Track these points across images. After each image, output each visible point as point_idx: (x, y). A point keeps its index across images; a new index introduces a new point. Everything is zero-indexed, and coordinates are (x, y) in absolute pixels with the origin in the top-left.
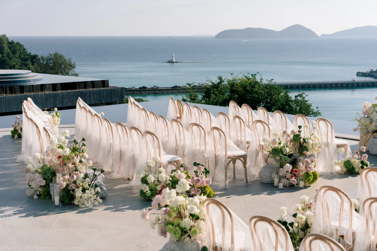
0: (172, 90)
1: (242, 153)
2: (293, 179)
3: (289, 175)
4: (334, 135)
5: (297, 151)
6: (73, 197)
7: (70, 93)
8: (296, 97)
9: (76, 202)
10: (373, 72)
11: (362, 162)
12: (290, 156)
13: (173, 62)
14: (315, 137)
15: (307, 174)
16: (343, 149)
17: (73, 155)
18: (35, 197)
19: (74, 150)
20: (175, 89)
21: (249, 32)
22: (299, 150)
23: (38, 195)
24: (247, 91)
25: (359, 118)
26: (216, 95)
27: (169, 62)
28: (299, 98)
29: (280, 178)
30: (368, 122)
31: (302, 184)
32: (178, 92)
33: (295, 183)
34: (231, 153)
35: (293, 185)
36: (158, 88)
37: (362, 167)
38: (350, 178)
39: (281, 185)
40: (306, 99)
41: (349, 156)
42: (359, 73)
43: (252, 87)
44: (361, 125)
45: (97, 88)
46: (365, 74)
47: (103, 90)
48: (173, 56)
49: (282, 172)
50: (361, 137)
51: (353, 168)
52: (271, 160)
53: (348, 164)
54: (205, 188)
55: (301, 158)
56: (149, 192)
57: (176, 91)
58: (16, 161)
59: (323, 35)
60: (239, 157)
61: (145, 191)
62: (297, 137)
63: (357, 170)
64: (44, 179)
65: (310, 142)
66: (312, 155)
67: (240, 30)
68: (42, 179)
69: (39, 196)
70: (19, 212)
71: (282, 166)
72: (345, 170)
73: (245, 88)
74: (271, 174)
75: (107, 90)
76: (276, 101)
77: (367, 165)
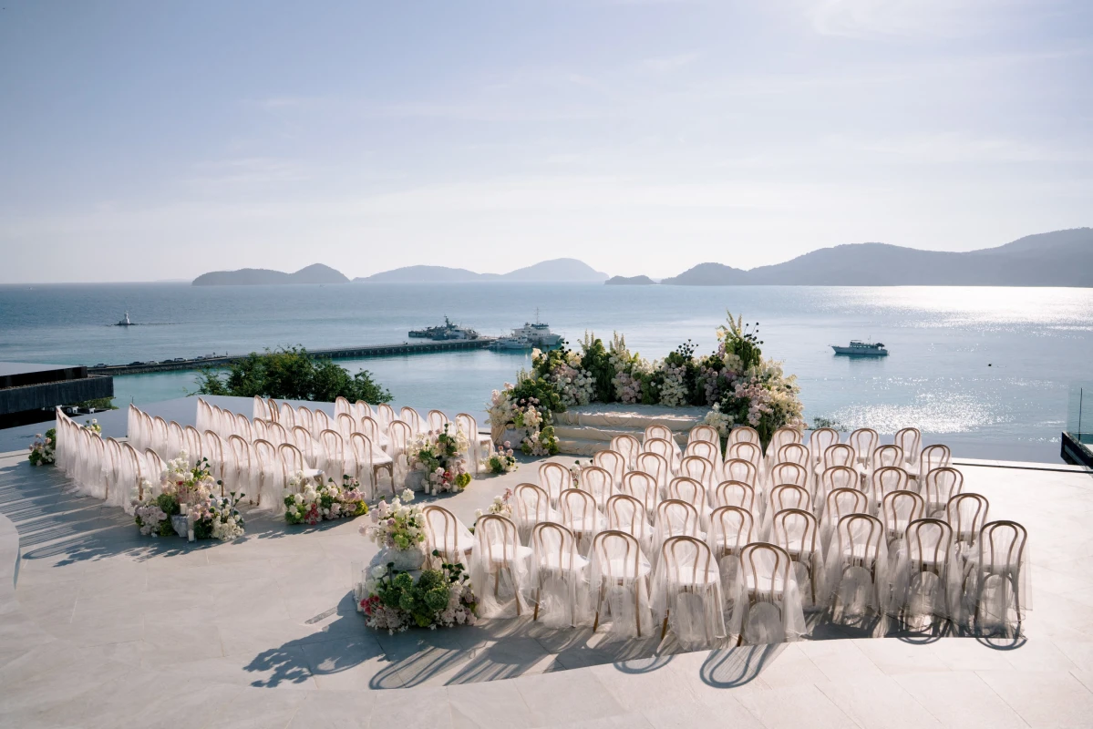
0: (129, 368)
1: (388, 459)
2: (446, 483)
3: (441, 480)
4: (477, 432)
5: (445, 452)
6: (210, 529)
7: (29, 389)
8: (356, 376)
9: (215, 534)
10: (431, 331)
11: (508, 459)
12: (439, 458)
13: (126, 325)
14: (462, 435)
15: (460, 476)
16: (487, 446)
17: (196, 479)
18: (154, 535)
19: (197, 474)
20: (136, 368)
21: (246, 276)
22: (447, 451)
23: (156, 533)
24: (294, 373)
25: (489, 408)
26: (251, 380)
27: (120, 324)
28: (360, 378)
29: (431, 484)
30: (500, 412)
31: (456, 488)
32: (141, 373)
33: (448, 488)
34: (377, 461)
35: (446, 490)
36: (106, 366)
37: (509, 464)
38: (500, 477)
39: (434, 492)
40: (370, 379)
41: (493, 454)
42: (412, 332)
43: (299, 366)
44: (492, 416)
45: (70, 379)
46: (420, 333)
47: (81, 383)
48: (125, 315)
49: (434, 477)
50: (493, 430)
51: (500, 466)
52: (419, 465)
53: (494, 462)
54: (359, 502)
55: (450, 460)
56: (298, 514)
57: (137, 371)
58: (77, 495)
59: (357, 279)
60: (384, 465)
61: (293, 514)
62: (443, 438)
63: (503, 467)
64: (164, 512)
65: (458, 440)
66: (461, 456)
67: (231, 272)
68: (161, 512)
69: (158, 533)
70: (157, 552)
71: (433, 471)
72: (492, 468)
73: (289, 368)
74: (420, 480)
75: (87, 381)
76: (334, 385)
77: (513, 462)
